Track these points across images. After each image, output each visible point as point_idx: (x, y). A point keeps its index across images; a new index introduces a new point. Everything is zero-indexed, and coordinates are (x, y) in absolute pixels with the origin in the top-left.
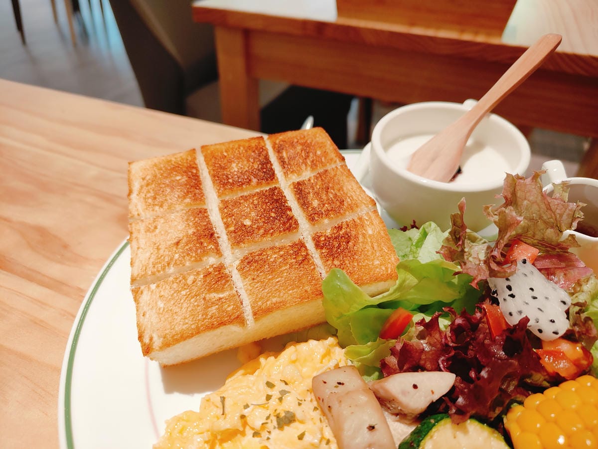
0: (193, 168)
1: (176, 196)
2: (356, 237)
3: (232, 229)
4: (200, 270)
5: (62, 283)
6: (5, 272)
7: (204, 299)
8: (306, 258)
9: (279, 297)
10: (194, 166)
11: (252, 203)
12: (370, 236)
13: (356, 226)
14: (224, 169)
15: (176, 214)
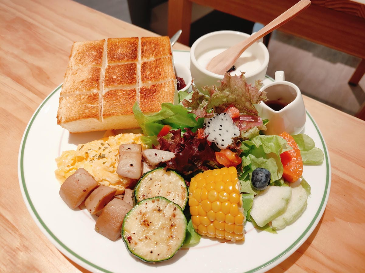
0: (101, 48)
1: (89, 61)
2: (159, 91)
3: (107, 79)
4: (88, 94)
5: (42, 94)
6: (20, 85)
7: (85, 106)
8: (133, 97)
9: (115, 110)
10: (102, 48)
11: (120, 69)
12: (165, 92)
13: (161, 86)
14: (114, 51)
15: (87, 69)
